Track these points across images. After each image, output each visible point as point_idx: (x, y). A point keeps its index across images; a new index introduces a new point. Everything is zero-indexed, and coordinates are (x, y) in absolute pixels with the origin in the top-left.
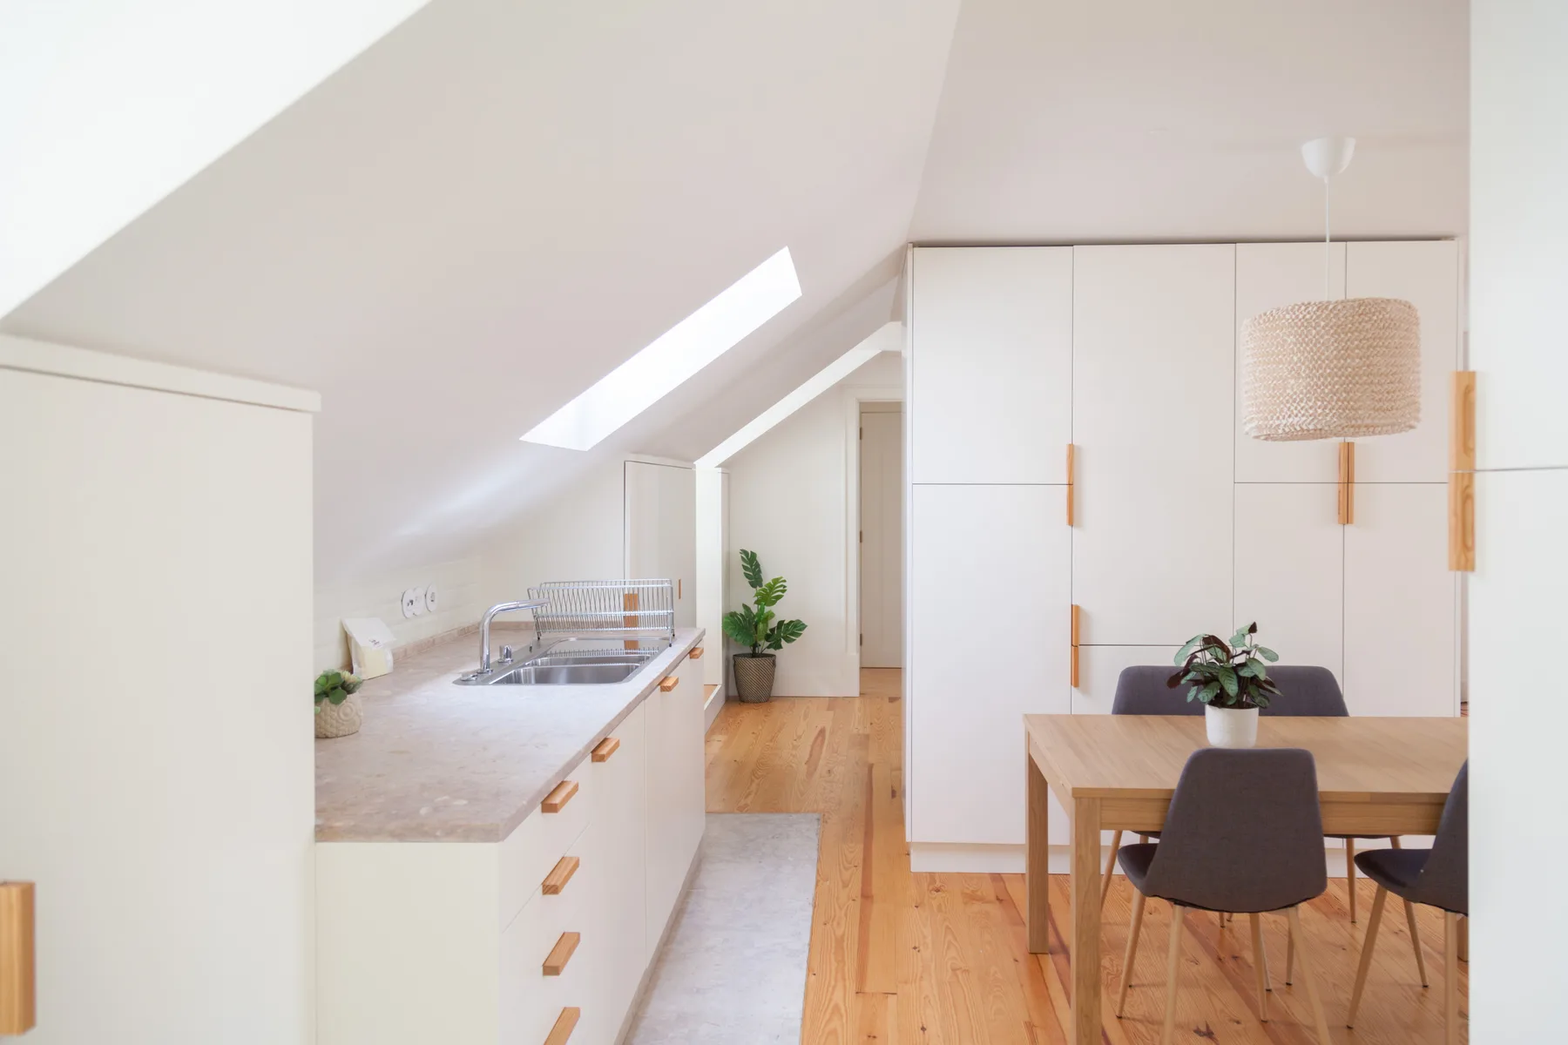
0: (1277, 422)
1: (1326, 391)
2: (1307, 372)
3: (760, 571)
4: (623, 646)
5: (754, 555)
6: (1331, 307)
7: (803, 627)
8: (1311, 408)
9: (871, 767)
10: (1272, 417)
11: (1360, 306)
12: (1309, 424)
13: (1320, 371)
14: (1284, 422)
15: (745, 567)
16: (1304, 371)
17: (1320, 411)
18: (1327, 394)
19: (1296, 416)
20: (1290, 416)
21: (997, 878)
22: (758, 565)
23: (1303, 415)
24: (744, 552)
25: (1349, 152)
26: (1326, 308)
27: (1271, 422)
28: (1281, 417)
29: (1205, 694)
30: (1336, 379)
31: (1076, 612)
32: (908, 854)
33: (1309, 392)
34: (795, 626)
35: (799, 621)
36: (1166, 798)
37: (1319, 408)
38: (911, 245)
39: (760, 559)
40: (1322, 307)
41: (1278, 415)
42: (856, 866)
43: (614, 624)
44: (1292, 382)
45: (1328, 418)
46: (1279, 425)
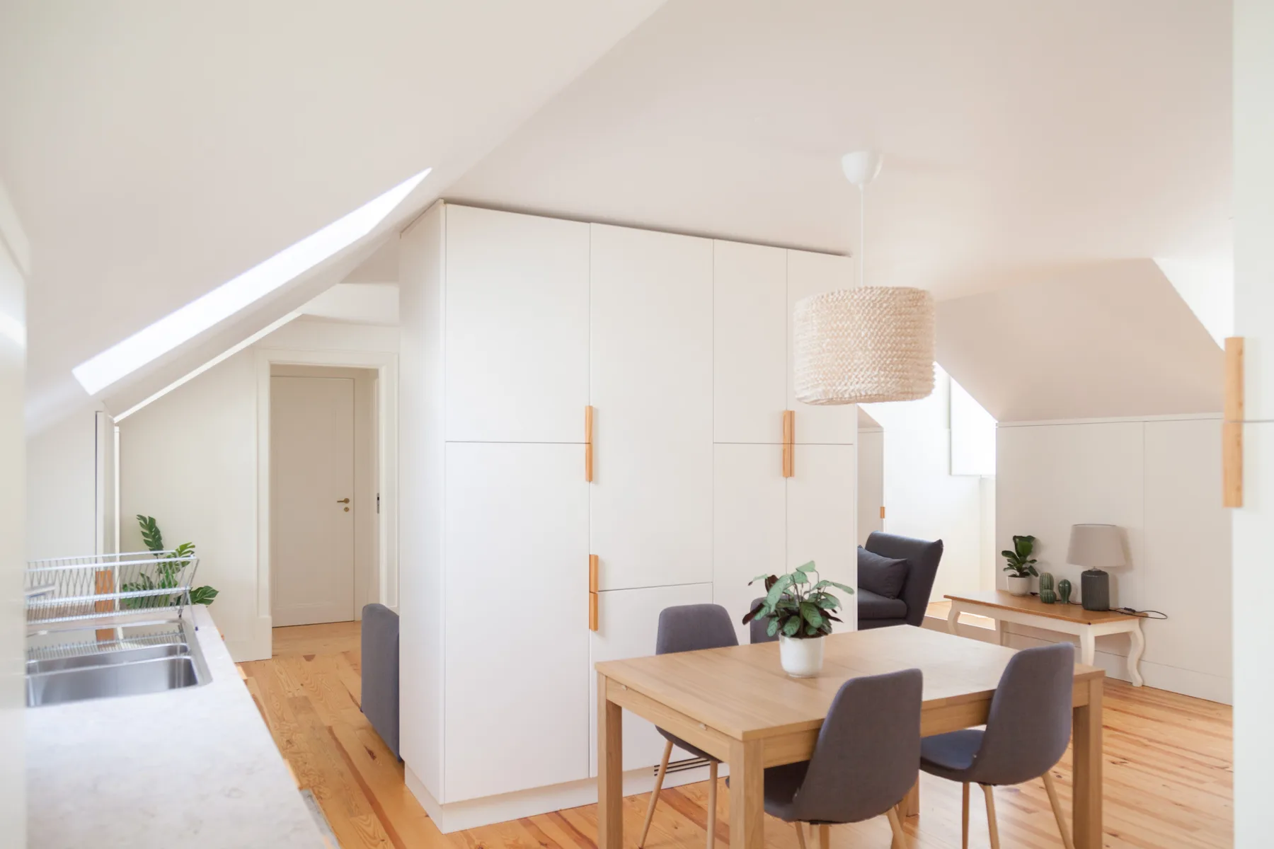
0: (845, 388)
1: (888, 362)
2: (873, 345)
3: (160, 538)
4: (94, 636)
5: (152, 521)
6: (890, 292)
7: (214, 593)
8: (875, 376)
9: (330, 730)
10: (840, 383)
11: (909, 293)
12: (874, 389)
13: (883, 346)
14: (852, 388)
15: (144, 534)
16: (870, 345)
17: (882, 379)
18: (889, 365)
19: (863, 382)
20: (857, 383)
21: (526, 822)
22: (157, 532)
23: (869, 382)
24: (141, 517)
25: (879, 167)
26: (887, 293)
27: (839, 388)
28: (849, 384)
29: (790, 628)
30: (895, 352)
31: (594, 561)
32: (427, 816)
33: (874, 363)
34: (204, 593)
35: (208, 588)
36: (815, 730)
37: (882, 376)
38: (443, 200)
39: (159, 524)
40: (884, 291)
41: (846, 381)
42: (383, 840)
43: (83, 610)
44: (860, 353)
45: (889, 385)
46: (846, 391)
